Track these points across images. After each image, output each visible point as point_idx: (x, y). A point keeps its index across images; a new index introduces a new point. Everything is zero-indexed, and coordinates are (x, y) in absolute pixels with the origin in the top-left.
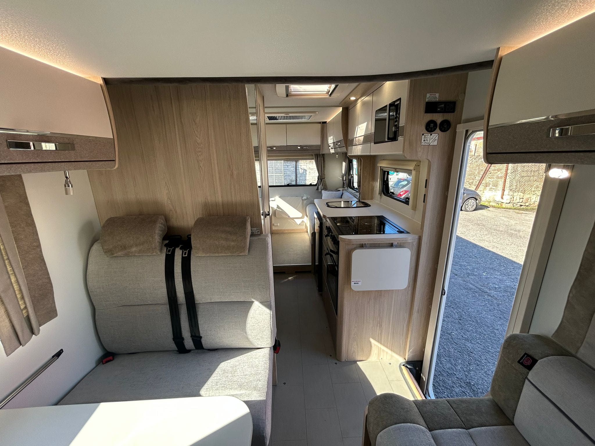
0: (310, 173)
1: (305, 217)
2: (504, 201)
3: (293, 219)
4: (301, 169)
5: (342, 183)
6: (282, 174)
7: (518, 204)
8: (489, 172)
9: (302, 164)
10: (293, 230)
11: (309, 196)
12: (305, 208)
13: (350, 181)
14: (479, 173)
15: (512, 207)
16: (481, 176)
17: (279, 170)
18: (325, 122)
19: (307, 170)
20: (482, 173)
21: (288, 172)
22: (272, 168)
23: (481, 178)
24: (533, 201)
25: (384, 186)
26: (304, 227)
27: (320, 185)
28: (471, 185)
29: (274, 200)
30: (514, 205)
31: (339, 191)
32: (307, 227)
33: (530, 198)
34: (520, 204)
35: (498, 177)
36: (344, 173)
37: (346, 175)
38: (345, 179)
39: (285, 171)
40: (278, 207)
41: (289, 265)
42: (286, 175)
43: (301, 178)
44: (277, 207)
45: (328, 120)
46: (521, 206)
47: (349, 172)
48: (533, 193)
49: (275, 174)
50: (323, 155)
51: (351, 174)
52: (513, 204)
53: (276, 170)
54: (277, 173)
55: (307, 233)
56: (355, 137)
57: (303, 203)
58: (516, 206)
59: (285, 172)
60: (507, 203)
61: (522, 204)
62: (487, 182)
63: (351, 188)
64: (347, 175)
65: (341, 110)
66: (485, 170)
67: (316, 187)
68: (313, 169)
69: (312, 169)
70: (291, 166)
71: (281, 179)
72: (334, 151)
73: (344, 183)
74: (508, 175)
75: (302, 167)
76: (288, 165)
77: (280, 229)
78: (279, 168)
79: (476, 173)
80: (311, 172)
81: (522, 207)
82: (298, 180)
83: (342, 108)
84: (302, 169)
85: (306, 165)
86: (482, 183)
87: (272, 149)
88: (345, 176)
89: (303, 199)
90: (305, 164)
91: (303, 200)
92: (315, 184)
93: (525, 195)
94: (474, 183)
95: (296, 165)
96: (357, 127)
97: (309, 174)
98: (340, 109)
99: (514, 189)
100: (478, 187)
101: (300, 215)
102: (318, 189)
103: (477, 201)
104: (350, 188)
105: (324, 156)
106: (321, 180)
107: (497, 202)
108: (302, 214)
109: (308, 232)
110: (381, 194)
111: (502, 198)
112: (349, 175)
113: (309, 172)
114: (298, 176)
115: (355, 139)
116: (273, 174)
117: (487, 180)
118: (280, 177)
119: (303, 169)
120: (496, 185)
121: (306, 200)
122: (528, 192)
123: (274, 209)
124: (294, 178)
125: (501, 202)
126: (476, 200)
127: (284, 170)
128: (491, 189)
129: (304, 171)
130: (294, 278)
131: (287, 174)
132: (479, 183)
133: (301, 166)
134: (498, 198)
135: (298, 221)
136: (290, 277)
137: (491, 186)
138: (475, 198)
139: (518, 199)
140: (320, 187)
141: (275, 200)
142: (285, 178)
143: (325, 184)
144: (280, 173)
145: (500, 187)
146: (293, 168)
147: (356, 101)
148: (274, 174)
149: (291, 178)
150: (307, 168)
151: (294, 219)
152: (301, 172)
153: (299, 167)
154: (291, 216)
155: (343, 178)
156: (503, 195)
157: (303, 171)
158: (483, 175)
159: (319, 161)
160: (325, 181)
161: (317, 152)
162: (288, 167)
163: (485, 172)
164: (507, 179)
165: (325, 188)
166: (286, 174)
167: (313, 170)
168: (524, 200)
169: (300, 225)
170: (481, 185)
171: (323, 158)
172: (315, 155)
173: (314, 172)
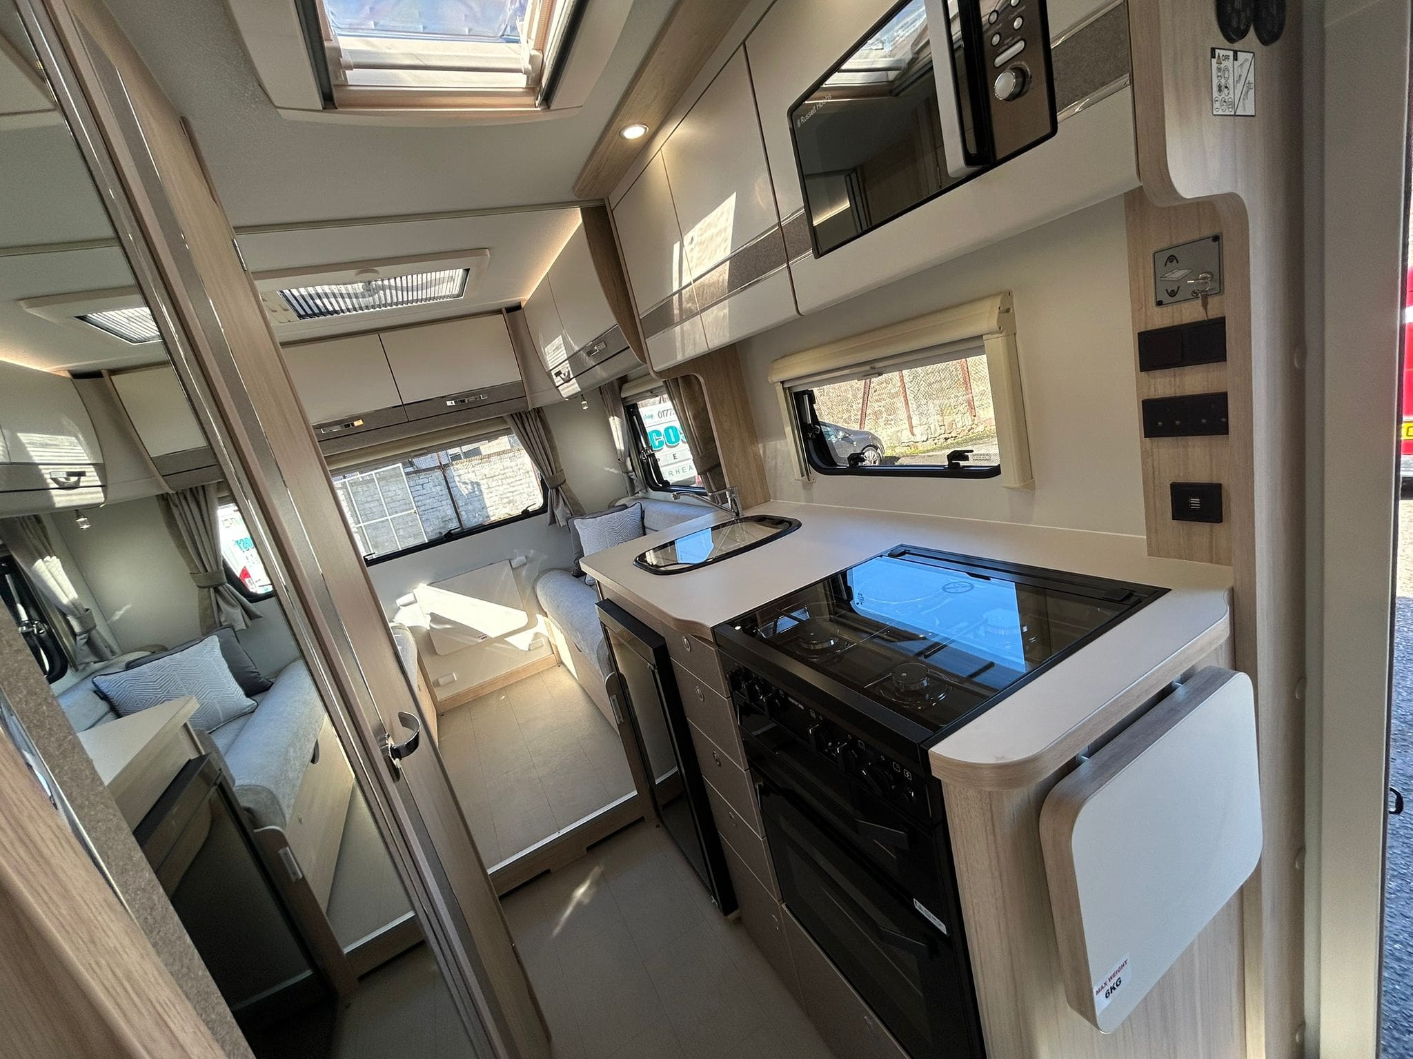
0: (489, 488)
1: (540, 617)
2: (918, 438)
3: (501, 638)
4: (465, 483)
5: (626, 479)
6: (413, 511)
7: (940, 437)
8: (872, 391)
9: (461, 472)
10: (511, 674)
11: (532, 551)
12: (528, 591)
13: (646, 467)
14: (855, 397)
15: (935, 446)
16: (861, 401)
17: (399, 501)
18: (518, 307)
19: (481, 482)
20: (860, 395)
21: (428, 501)
22: (377, 503)
23: (863, 405)
24: (959, 425)
25: (810, 444)
26: (545, 652)
27: (557, 505)
28: (849, 423)
29: (412, 599)
30: (936, 441)
31: (625, 507)
32: (556, 647)
33: (954, 421)
34: (944, 436)
35: (892, 396)
36: (623, 448)
37: (630, 456)
38: (630, 468)
39: (418, 501)
40: (435, 618)
41: (556, 836)
42: (422, 512)
43: (470, 507)
44: (431, 621)
45: (526, 296)
46: (946, 439)
47: (637, 445)
48: (954, 410)
49: (391, 517)
50: (538, 411)
51: (645, 446)
52: (934, 440)
53: (392, 505)
54: (396, 512)
55: (562, 669)
56: (676, 288)
57: (517, 577)
58: (940, 443)
59: (420, 503)
60: (923, 441)
61: (946, 436)
62: (876, 409)
63: (656, 489)
64: (634, 455)
65: (580, 221)
66: (865, 388)
67: (547, 515)
68: (494, 476)
69: (492, 477)
70: (431, 485)
71: (413, 523)
72: (577, 385)
73: (631, 480)
74: (906, 386)
75: (465, 478)
76: (421, 481)
77: (462, 688)
78: (398, 498)
79: (850, 396)
80: (494, 484)
81: (949, 441)
82: (463, 513)
83: (582, 210)
84: (467, 484)
85: (473, 472)
86: (867, 413)
87: (348, 426)
88: (629, 459)
89: (514, 567)
90: (470, 470)
91: (516, 568)
92: (536, 507)
93: (945, 418)
94: (853, 418)
95: (445, 477)
96: (677, 247)
97: (488, 491)
98: (574, 221)
99: (926, 412)
100: (862, 423)
101: (518, 618)
102: (553, 520)
103: (879, 451)
104: (654, 489)
105: (541, 414)
106: (557, 491)
107: (907, 444)
108: (524, 614)
109: (562, 663)
110: (808, 475)
111: (913, 434)
112: (640, 453)
113: (486, 486)
114: (460, 503)
115: (676, 297)
116: (383, 516)
117: (873, 406)
118: (409, 518)
119: (468, 481)
120: (892, 411)
121: (525, 564)
122: (948, 412)
123: (425, 630)
124: (450, 512)
125: (912, 443)
126: (876, 448)
127: (416, 499)
128: (887, 422)
129: (472, 486)
130: (592, 884)
131: (428, 507)
132: (862, 414)
133: (460, 475)
134: (906, 436)
135: (521, 642)
136: (578, 884)
137: (884, 416)
138: (870, 446)
139: (938, 428)
140: (558, 513)
141: (415, 602)
142: (424, 518)
143: (572, 499)
144: (407, 510)
145: (902, 414)
146: (438, 488)
147: (649, 140)
148: (389, 517)
149: (441, 514)
150: (480, 477)
151: (506, 639)
152: (465, 492)
153: (457, 479)
154: (493, 633)
155: (625, 466)
156: (911, 427)
157: (470, 487)
158: (864, 398)
159: (530, 435)
160: (569, 490)
161: (516, 406)
162: (423, 489)
163: (864, 390)
164: (908, 395)
165: (578, 511)
166: (423, 508)
167: (495, 478)
168: (946, 427)
169: (529, 650)
170: (867, 418)
171: (541, 420)
172: (513, 417)
173: (500, 483)
